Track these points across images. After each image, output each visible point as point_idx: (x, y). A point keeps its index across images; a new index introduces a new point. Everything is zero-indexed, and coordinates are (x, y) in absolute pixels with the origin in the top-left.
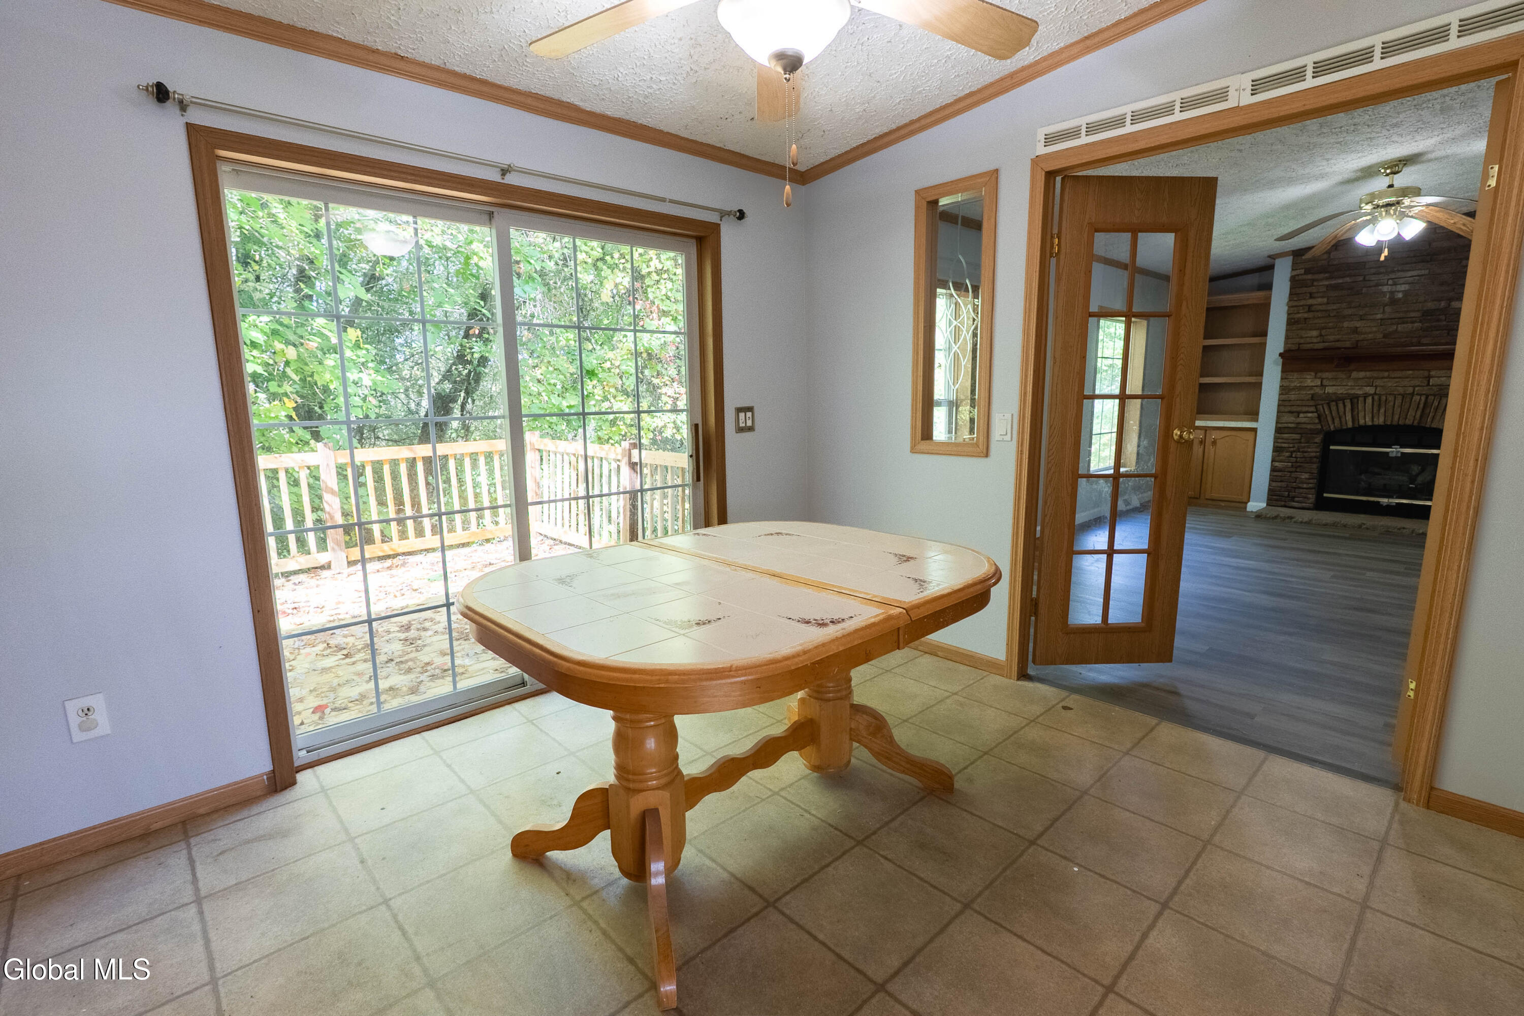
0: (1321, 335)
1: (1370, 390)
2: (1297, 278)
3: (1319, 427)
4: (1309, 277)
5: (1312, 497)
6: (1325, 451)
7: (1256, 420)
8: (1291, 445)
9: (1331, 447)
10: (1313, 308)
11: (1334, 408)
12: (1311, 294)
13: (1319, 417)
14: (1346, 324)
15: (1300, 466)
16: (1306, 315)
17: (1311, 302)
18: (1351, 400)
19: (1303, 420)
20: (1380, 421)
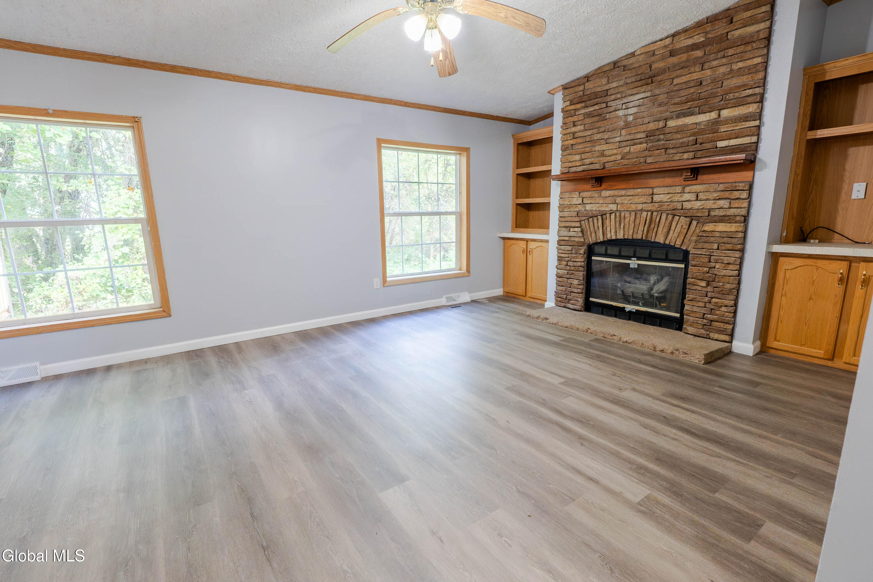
0: (582, 159)
1: (613, 207)
2: (565, 110)
3: (582, 240)
4: (573, 107)
5: (581, 301)
6: (589, 262)
7: (548, 234)
8: (567, 255)
9: (593, 258)
10: (576, 135)
11: (591, 224)
12: (574, 122)
13: (582, 231)
14: (597, 148)
15: (572, 274)
16: (572, 142)
17: (574, 129)
18: (602, 215)
19: (572, 234)
20: (620, 236)
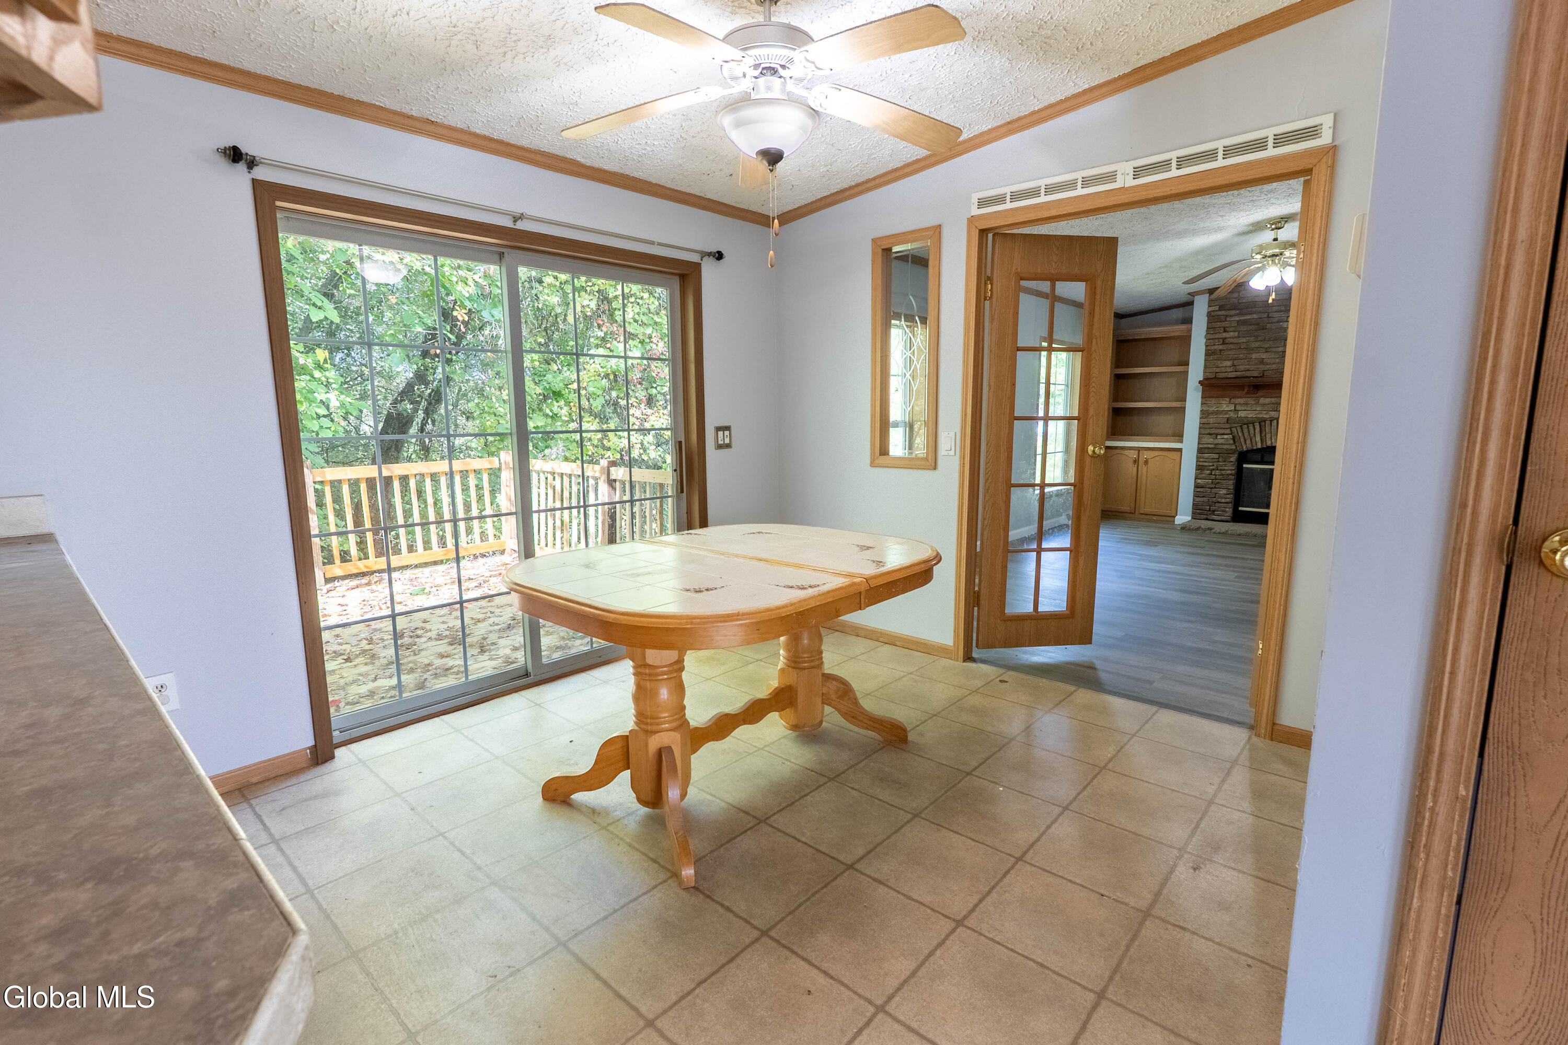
0: (1233, 365)
2: (1213, 314)
3: (1234, 447)
4: (1223, 313)
5: (1229, 511)
6: (1240, 469)
7: (1182, 442)
8: (1211, 464)
9: (1245, 466)
10: (1227, 341)
11: (1246, 431)
12: (1224, 328)
13: (1234, 438)
14: (1254, 356)
15: (1218, 483)
16: (1221, 347)
17: (1225, 335)
18: (1260, 423)
19: (1220, 441)
